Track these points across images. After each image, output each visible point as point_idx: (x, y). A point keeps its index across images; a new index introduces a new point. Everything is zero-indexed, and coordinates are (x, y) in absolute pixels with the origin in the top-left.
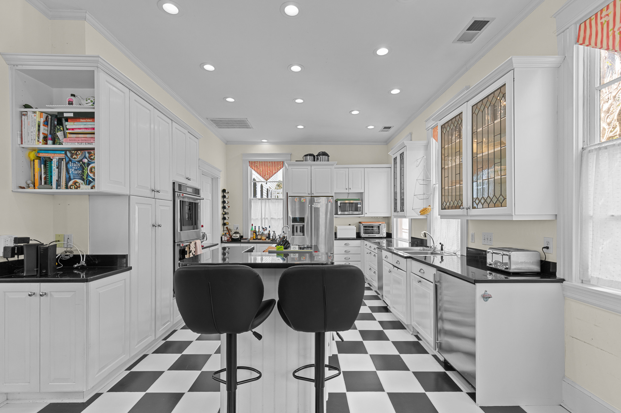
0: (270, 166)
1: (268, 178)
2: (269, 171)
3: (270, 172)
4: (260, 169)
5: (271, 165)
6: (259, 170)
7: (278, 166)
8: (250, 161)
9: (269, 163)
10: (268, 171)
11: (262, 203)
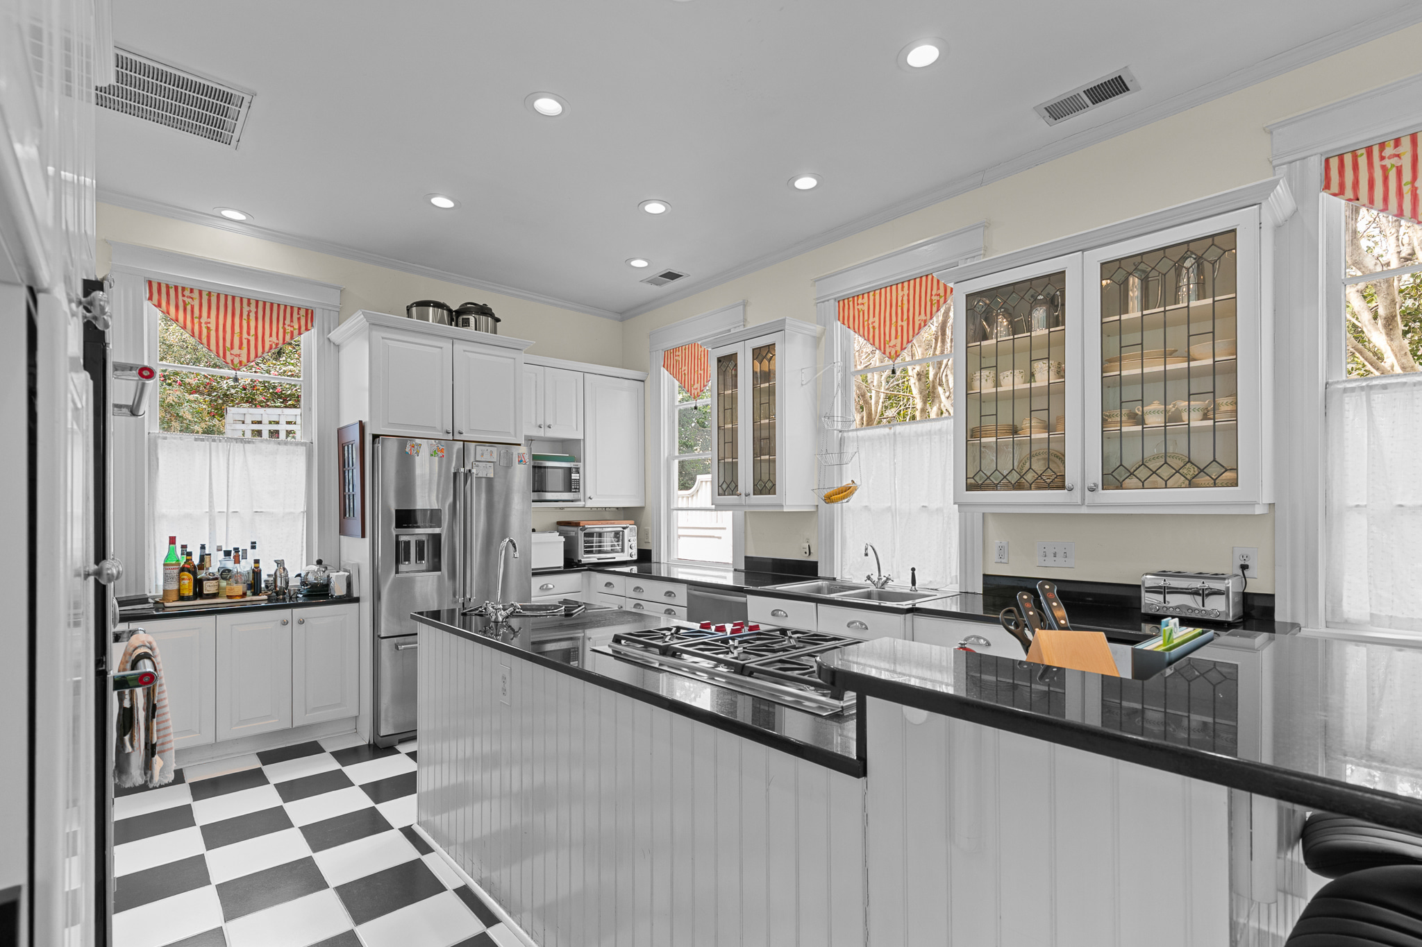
0: (252, 315)
1: (243, 359)
2: (248, 334)
4: (202, 321)
5: (256, 313)
6: (200, 323)
7: (288, 322)
8: (155, 279)
9: (248, 305)
10: (245, 335)
11: (214, 454)
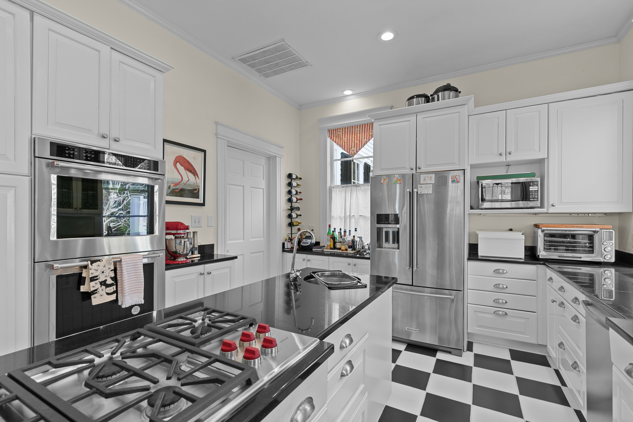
0: (358, 132)
1: (355, 152)
2: (357, 140)
3: (358, 142)
4: (343, 140)
5: (360, 130)
6: (342, 141)
7: (370, 131)
8: (330, 128)
9: (357, 128)
10: (356, 141)
11: (347, 192)
